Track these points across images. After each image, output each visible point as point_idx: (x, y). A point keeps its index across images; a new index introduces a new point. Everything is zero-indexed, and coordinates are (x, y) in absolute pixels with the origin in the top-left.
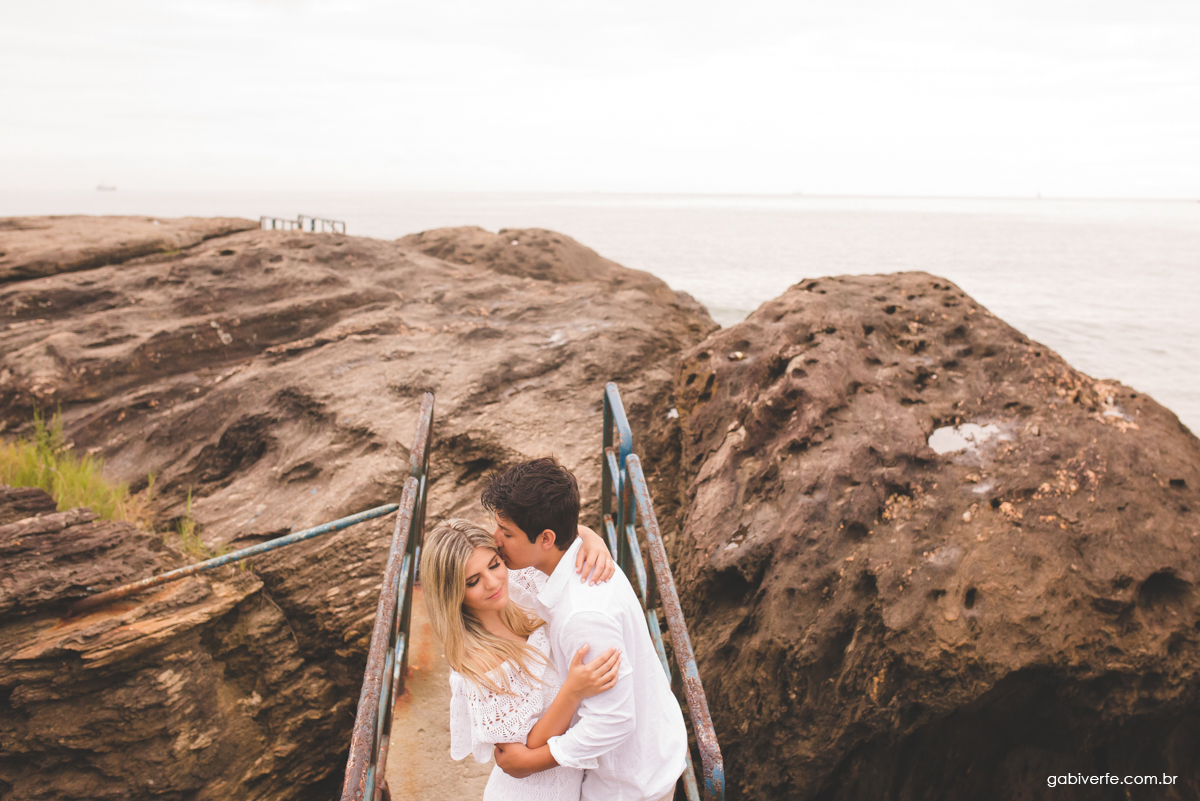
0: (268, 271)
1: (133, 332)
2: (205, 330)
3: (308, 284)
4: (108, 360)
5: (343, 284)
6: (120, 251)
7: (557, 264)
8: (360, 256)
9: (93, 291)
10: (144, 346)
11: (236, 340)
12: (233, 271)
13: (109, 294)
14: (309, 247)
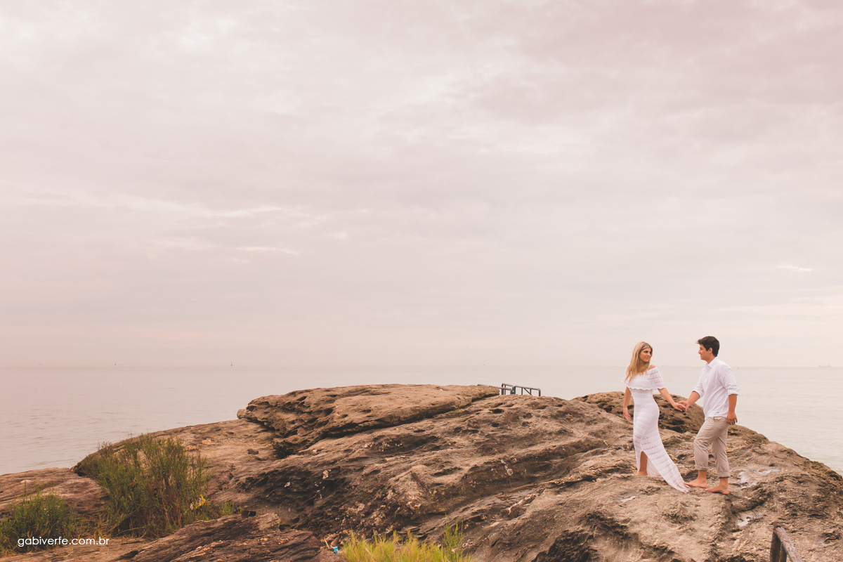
0: (525, 424)
1: (458, 466)
2: (498, 465)
3: (550, 434)
4: (448, 485)
5: (571, 434)
6: (432, 409)
7: (688, 420)
8: (575, 414)
9: (424, 436)
10: (466, 475)
11: (516, 473)
12: (504, 424)
13: (434, 439)
14: (544, 407)
